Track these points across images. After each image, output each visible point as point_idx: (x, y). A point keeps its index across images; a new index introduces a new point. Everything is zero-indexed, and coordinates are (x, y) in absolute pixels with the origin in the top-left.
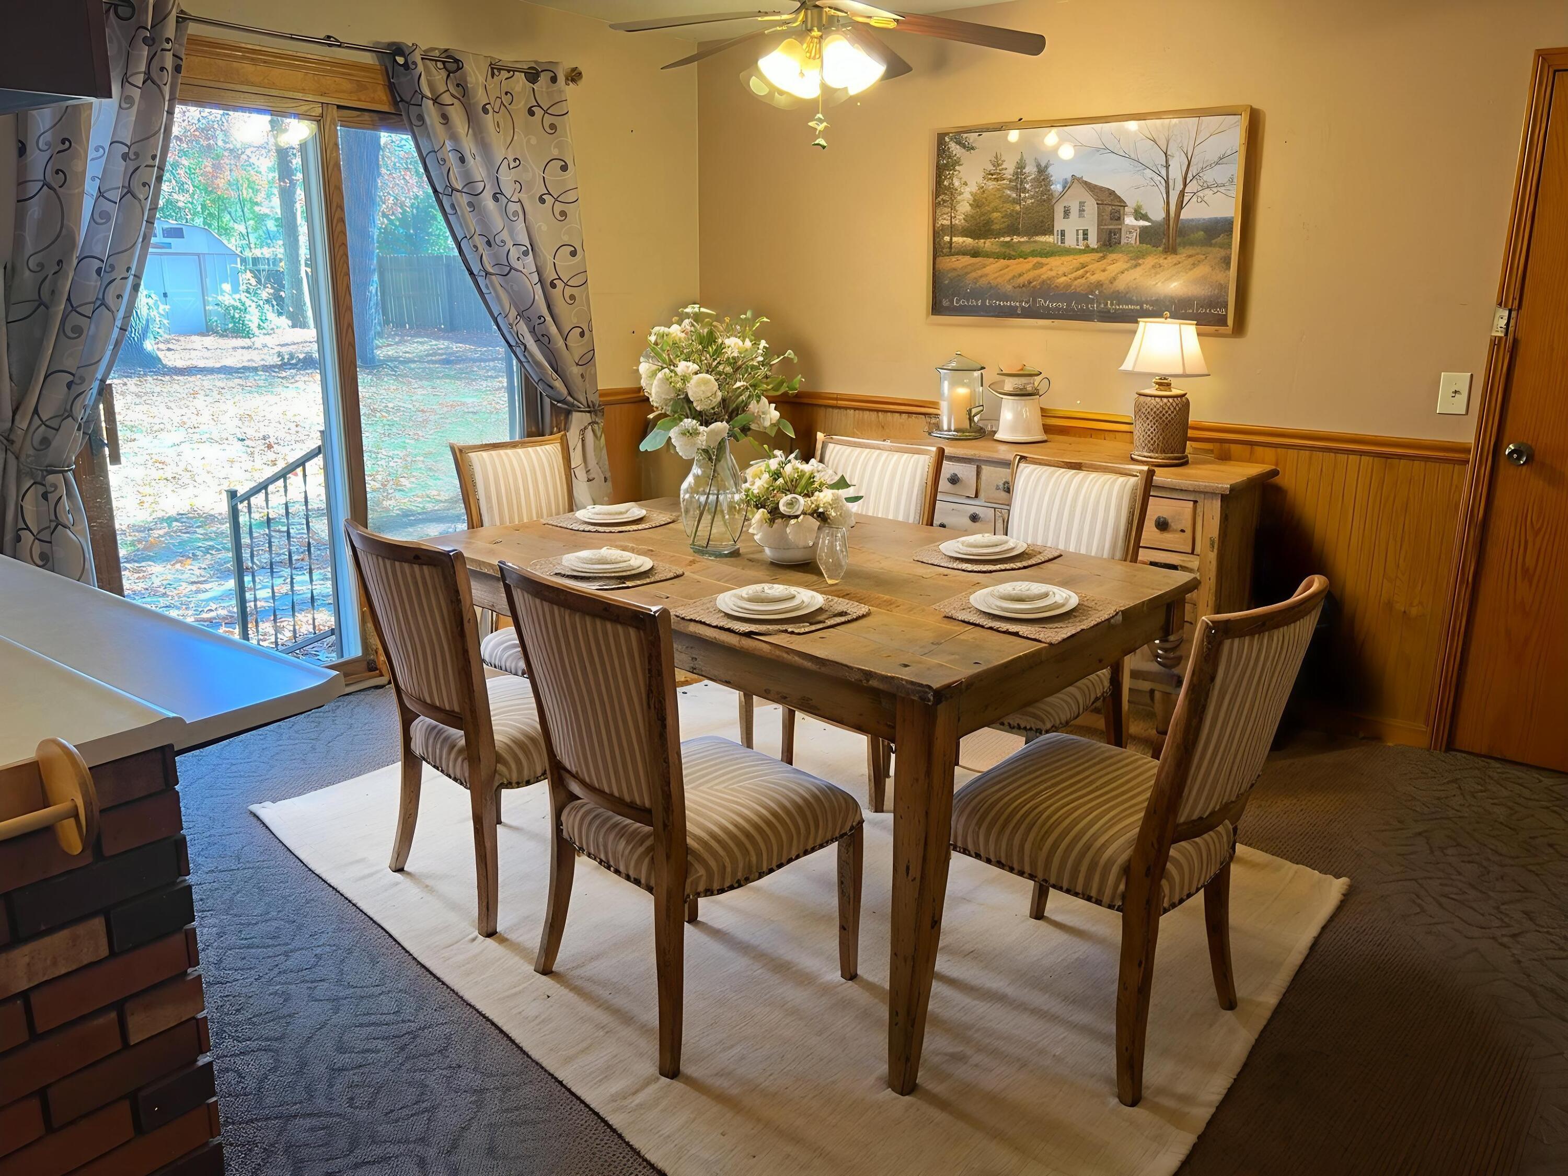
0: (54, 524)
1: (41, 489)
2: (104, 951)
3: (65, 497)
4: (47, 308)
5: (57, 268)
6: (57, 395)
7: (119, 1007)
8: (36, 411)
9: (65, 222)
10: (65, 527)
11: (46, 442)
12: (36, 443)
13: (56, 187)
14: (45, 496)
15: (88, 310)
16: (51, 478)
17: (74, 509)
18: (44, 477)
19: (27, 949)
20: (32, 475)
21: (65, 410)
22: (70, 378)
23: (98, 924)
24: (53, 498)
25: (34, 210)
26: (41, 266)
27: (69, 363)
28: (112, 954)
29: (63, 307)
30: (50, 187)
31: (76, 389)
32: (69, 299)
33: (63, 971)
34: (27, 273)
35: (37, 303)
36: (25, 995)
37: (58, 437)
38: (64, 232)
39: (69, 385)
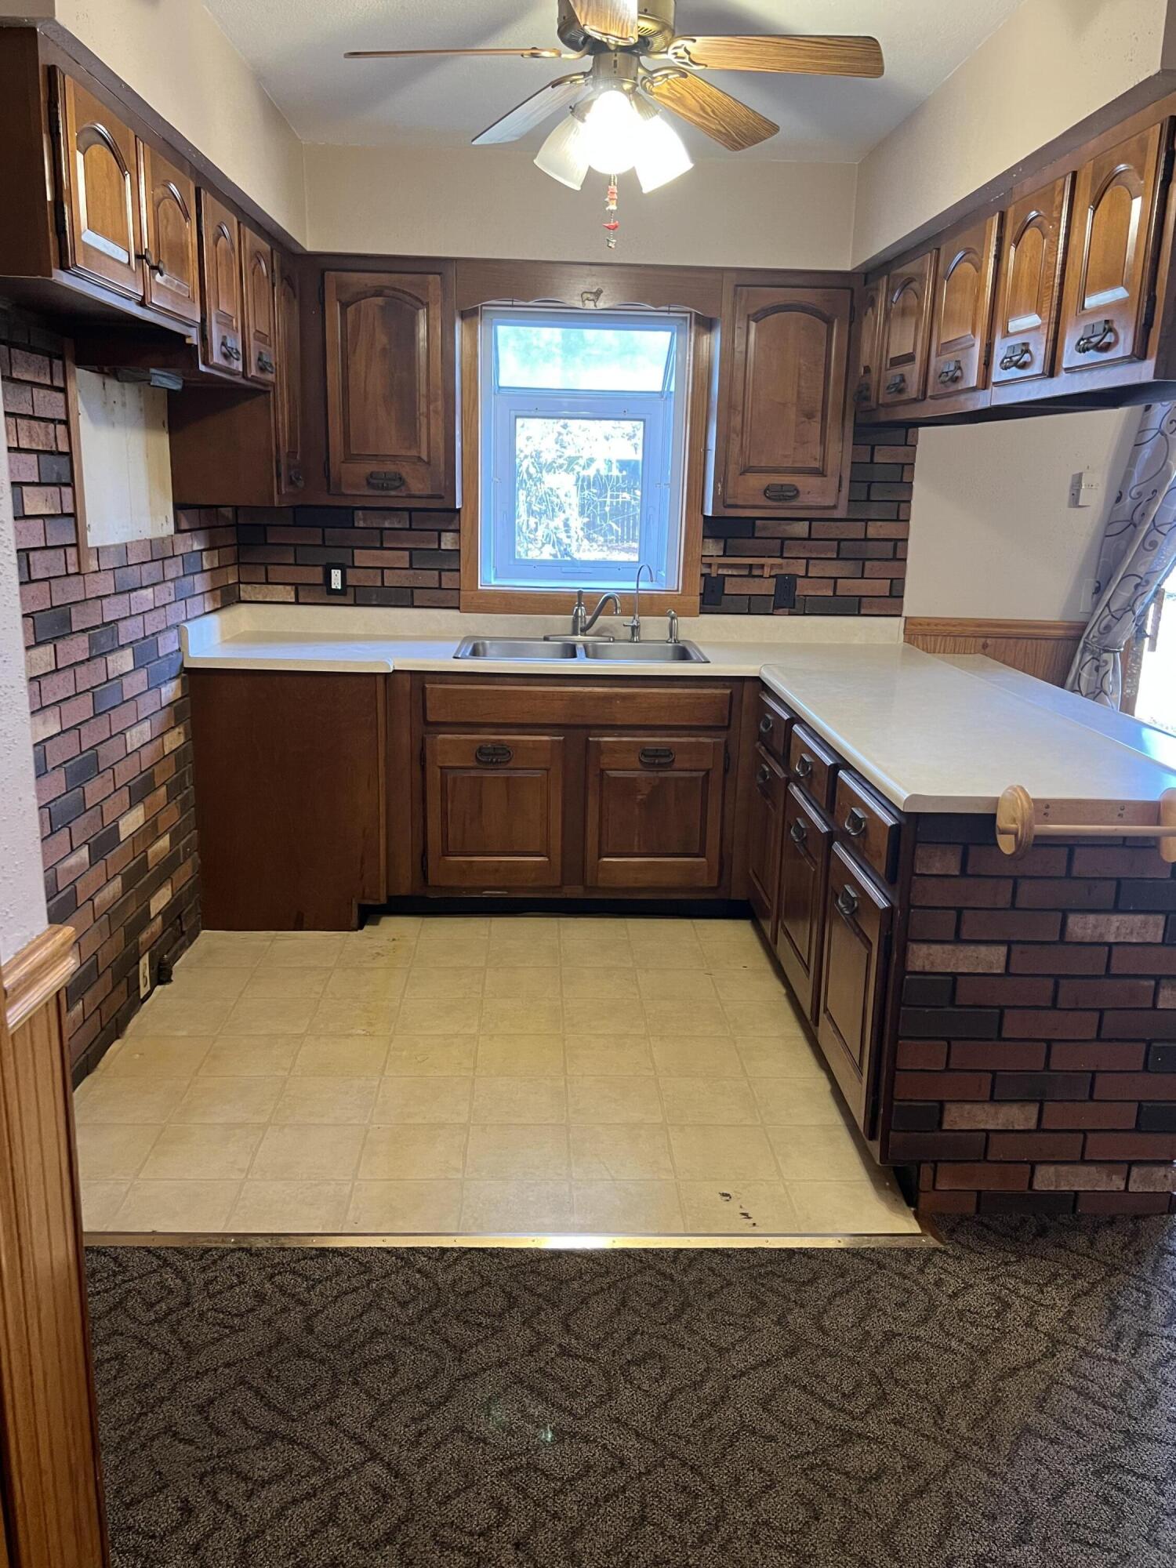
0: (1098, 691)
1: (1096, 663)
2: (1159, 939)
3: (1111, 672)
4: (1135, 526)
5: (1151, 496)
6: (1126, 594)
7: (1158, 979)
8: (1108, 605)
9: (1168, 460)
10: (1106, 694)
11: (1108, 628)
12: (1101, 629)
13: (1168, 434)
14: (1097, 669)
15: (1165, 529)
16: (1105, 656)
17: (1116, 683)
18: (1100, 654)
19: (1121, 917)
20: (1092, 652)
21: (1129, 605)
22: (1139, 580)
23: (1161, 919)
24: (1102, 671)
25: (1146, 452)
26: (1140, 494)
27: (1141, 570)
28: (1163, 943)
29: (1148, 526)
30: (1163, 434)
31: (1140, 590)
32: (1153, 520)
33: (1134, 941)
34: (1129, 499)
35: (1127, 524)
36: (1110, 945)
37: (1118, 625)
38: (1164, 468)
39: (1137, 586)
